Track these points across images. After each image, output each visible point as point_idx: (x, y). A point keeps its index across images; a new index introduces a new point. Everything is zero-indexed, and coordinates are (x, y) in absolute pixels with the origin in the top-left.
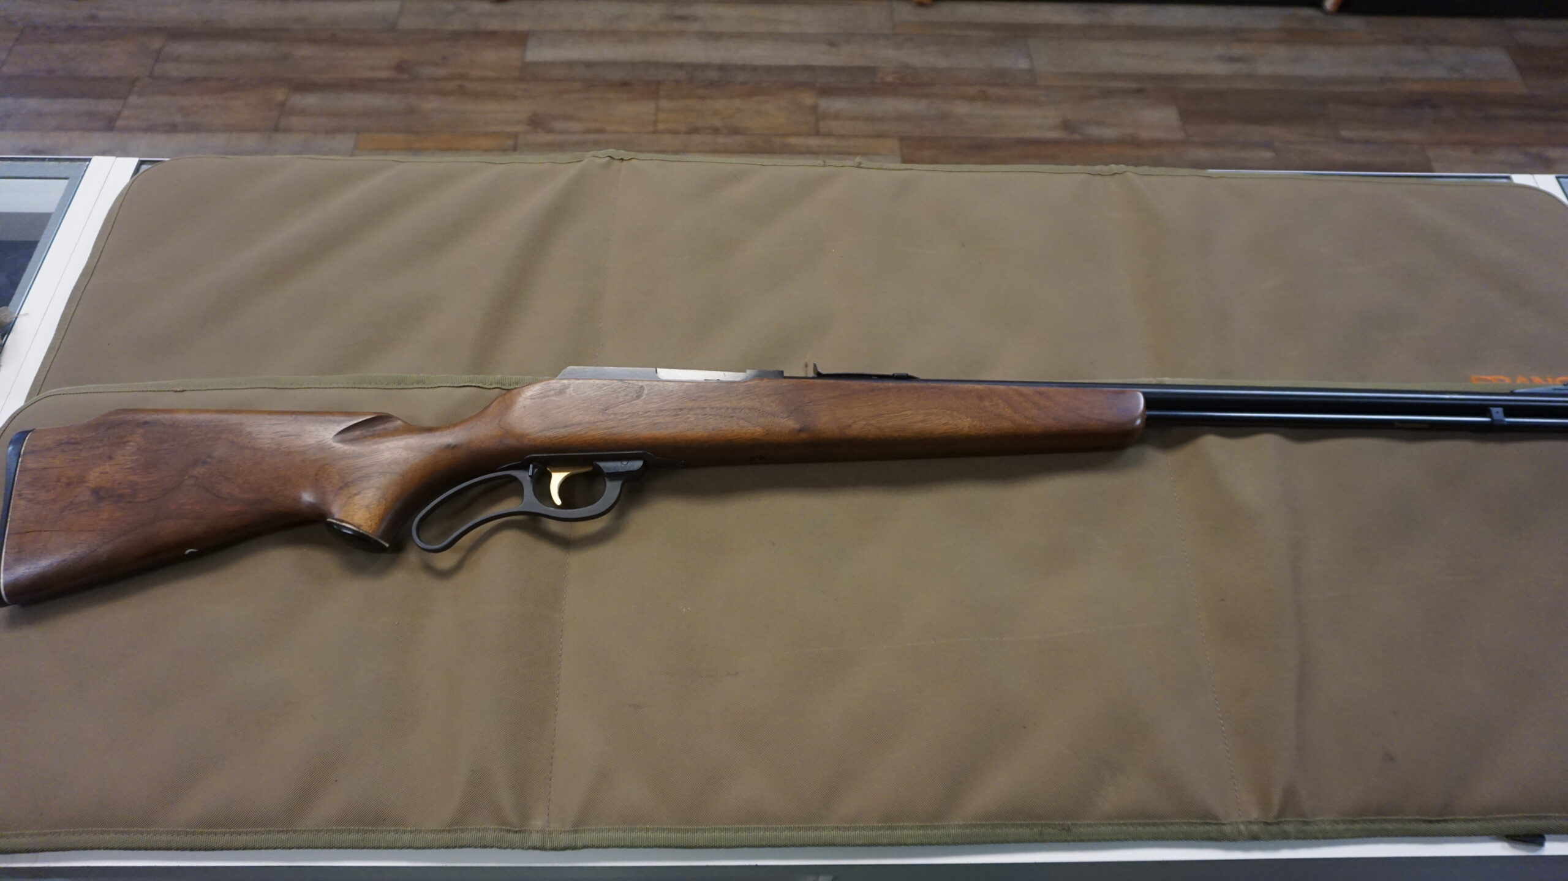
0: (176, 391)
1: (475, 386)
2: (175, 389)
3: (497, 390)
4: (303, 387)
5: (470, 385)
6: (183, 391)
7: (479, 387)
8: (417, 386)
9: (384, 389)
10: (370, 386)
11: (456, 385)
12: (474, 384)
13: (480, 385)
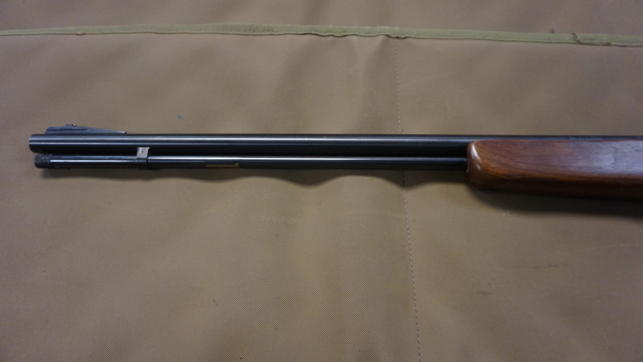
0: (78, 35)
1: (314, 34)
2: (77, 33)
3: (330, 37)
4: (178, 32)
5: (310, 32)
6: (84, 34)
7: (317, 35)
8: (268, 33)
9: (243, 35)
10: (231, 33)
11: (299, 33)
12: (313, 32)
13: (317, 33)
